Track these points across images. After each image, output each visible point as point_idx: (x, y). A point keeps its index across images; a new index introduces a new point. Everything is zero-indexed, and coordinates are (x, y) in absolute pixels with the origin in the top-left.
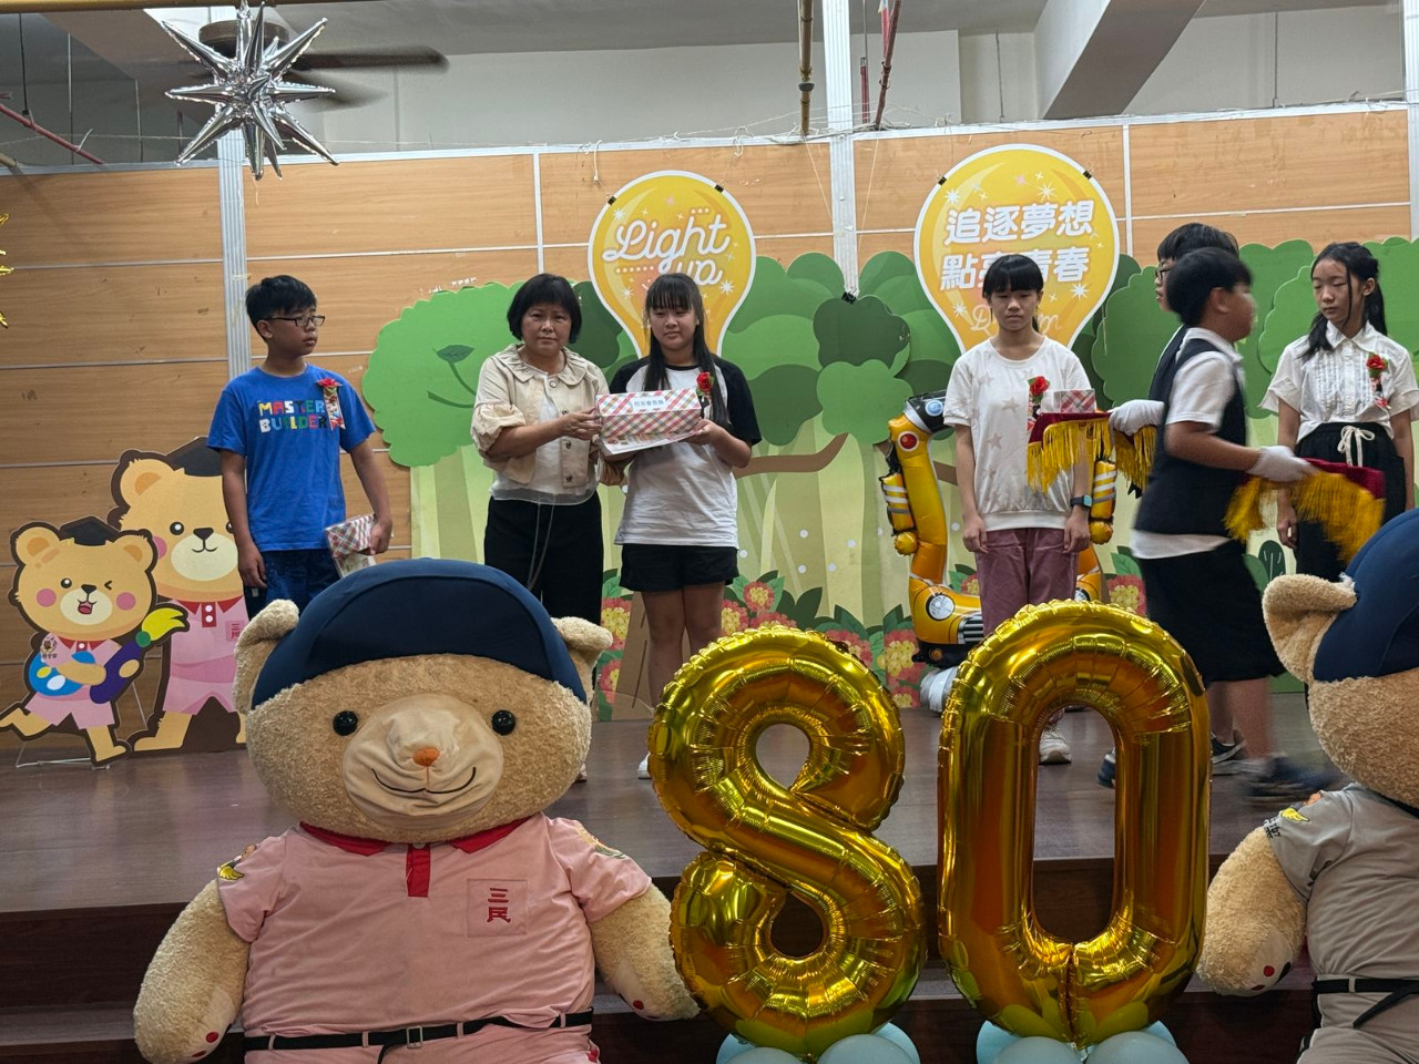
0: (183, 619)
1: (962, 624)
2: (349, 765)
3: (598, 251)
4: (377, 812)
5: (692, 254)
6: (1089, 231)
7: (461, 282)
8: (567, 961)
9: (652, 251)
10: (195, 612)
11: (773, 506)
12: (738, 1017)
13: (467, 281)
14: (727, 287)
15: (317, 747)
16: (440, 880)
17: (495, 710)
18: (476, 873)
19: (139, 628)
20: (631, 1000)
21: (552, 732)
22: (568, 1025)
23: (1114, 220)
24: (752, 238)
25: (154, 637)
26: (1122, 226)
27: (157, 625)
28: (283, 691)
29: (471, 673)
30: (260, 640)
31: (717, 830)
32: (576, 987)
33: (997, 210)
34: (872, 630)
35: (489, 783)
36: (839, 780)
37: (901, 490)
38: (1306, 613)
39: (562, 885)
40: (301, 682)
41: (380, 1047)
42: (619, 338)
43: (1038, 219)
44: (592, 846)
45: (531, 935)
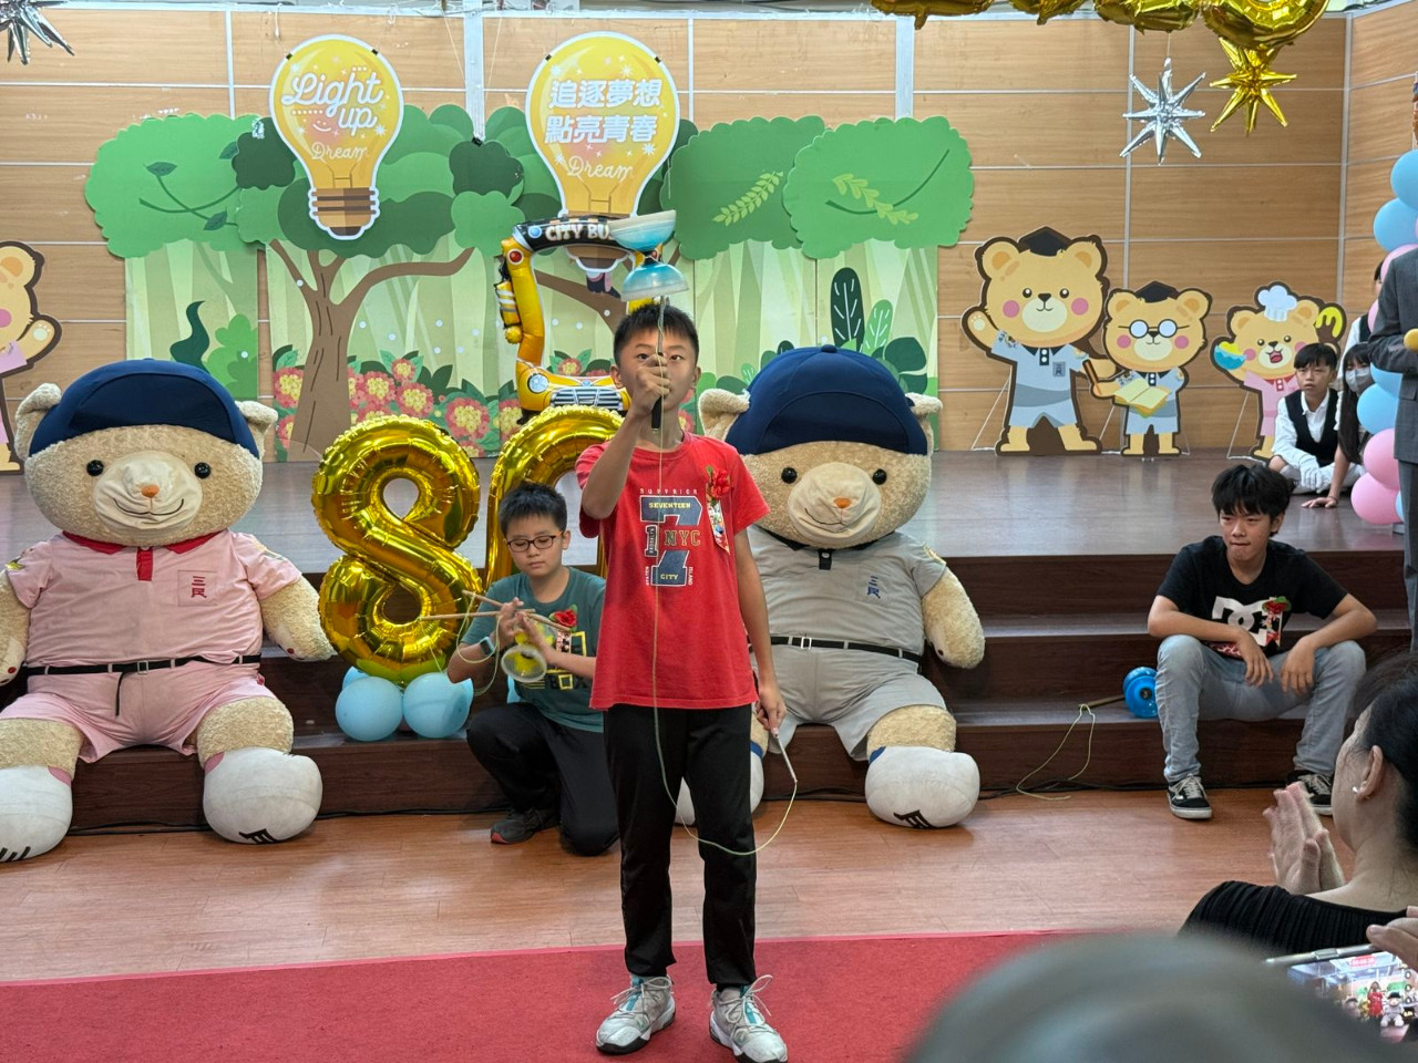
1: (554, 397)
2: (97, 495)
3: (279, 97)
4: (117, 526)
5: (353, 103)
6: (658, 103)
7: (166, 111)
8: (244, 623)
9: (321, 98)
11: (416, 300)
12: (358, 657)
13: (171, 111)
14: (381, 131)
15: (76, 483)
16: (159, 570)
17: (197, 462)
18: (184, 566)
20: (286, 648)
21: (236, 477)
22: (244, 662)
23: (675, 92)
24: (400, 90)
26: (684, 99)
28: (52, 445)
29: (181, 438)
30: (34, 410)
31: (355, 542)
32: (251, 639)
33: (590, 83)
34: (490, 399)
35: (192, 509)
37: (511, 294)
38: (723, 413)
39: (242, 575)
40: (64, 440)
41: (120, 673)
42: (295, 164)
43: (620, 93)
44: (262, 551)
45: (219, 606)
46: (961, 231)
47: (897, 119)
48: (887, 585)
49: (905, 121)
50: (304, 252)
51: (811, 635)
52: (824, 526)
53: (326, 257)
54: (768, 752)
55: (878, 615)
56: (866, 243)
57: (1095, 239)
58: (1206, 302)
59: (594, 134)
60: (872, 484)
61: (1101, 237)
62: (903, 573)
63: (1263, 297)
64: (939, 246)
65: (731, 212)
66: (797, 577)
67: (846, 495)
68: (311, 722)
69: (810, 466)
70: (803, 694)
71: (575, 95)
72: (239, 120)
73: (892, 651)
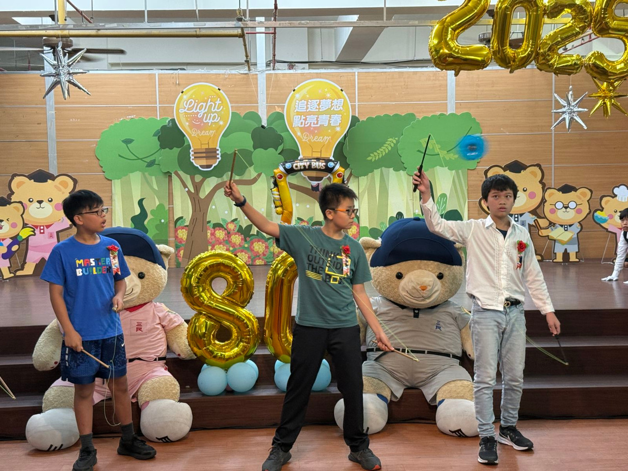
0: (34, 231)
3: (178, 110)
5: (209, 111)
6: (342, 109)
7: (130, 117)
8: (158, 343)
9: (196, 110)
10: (37, 229)
12: (206, 359)
13: (132, 116)
14: (221, 123)
17: (139, 272)
18: (133, 318)
19: (18, 234)
20: (177, 353)
21: (156, 278)
22: (159, 360)
23: (349, 104)
24: (230, 105)
25: (24, 238)
26: (353, 107)
27: (25, 233)
29: (132, 261)
31: (200, 307)
32: (162, 350)
33: (312, 101)
35: (137, 293)
36: (234, 293)
37: (278, 193)
38: (370, 248)
39: (158, 321)
42: (185, 138)
43: (325, 104)
44: (167, 311)
45: (148, 335)
46: (478, 163)
47: (448, 114)
48: (445, 325)
49: (452, 115)
50: (189, 176)
51: (410, 347)
52: (415, 298)
53: (198, 178)
54: (391, 400)
55: (440, 338)
56: (435, 168)
57: (539, 166)
58: (590, 193)
59: (314, 123)
60: (437, 279)
61: (541, 164)
62: (452, 319)
63: (616, 191)
64: (468, 169)
65: (375, 155)
66: (403, 321)
67: (425, 285)
68: (188, 387)
69: (409, 271)
70: (406, 373)
71: (306, 106)
72: (160, 120)
73: (448, 355)
